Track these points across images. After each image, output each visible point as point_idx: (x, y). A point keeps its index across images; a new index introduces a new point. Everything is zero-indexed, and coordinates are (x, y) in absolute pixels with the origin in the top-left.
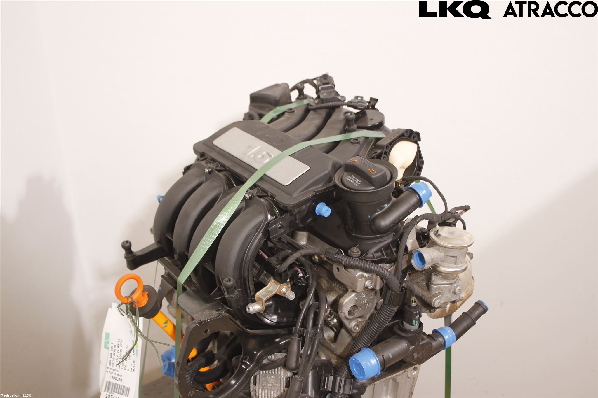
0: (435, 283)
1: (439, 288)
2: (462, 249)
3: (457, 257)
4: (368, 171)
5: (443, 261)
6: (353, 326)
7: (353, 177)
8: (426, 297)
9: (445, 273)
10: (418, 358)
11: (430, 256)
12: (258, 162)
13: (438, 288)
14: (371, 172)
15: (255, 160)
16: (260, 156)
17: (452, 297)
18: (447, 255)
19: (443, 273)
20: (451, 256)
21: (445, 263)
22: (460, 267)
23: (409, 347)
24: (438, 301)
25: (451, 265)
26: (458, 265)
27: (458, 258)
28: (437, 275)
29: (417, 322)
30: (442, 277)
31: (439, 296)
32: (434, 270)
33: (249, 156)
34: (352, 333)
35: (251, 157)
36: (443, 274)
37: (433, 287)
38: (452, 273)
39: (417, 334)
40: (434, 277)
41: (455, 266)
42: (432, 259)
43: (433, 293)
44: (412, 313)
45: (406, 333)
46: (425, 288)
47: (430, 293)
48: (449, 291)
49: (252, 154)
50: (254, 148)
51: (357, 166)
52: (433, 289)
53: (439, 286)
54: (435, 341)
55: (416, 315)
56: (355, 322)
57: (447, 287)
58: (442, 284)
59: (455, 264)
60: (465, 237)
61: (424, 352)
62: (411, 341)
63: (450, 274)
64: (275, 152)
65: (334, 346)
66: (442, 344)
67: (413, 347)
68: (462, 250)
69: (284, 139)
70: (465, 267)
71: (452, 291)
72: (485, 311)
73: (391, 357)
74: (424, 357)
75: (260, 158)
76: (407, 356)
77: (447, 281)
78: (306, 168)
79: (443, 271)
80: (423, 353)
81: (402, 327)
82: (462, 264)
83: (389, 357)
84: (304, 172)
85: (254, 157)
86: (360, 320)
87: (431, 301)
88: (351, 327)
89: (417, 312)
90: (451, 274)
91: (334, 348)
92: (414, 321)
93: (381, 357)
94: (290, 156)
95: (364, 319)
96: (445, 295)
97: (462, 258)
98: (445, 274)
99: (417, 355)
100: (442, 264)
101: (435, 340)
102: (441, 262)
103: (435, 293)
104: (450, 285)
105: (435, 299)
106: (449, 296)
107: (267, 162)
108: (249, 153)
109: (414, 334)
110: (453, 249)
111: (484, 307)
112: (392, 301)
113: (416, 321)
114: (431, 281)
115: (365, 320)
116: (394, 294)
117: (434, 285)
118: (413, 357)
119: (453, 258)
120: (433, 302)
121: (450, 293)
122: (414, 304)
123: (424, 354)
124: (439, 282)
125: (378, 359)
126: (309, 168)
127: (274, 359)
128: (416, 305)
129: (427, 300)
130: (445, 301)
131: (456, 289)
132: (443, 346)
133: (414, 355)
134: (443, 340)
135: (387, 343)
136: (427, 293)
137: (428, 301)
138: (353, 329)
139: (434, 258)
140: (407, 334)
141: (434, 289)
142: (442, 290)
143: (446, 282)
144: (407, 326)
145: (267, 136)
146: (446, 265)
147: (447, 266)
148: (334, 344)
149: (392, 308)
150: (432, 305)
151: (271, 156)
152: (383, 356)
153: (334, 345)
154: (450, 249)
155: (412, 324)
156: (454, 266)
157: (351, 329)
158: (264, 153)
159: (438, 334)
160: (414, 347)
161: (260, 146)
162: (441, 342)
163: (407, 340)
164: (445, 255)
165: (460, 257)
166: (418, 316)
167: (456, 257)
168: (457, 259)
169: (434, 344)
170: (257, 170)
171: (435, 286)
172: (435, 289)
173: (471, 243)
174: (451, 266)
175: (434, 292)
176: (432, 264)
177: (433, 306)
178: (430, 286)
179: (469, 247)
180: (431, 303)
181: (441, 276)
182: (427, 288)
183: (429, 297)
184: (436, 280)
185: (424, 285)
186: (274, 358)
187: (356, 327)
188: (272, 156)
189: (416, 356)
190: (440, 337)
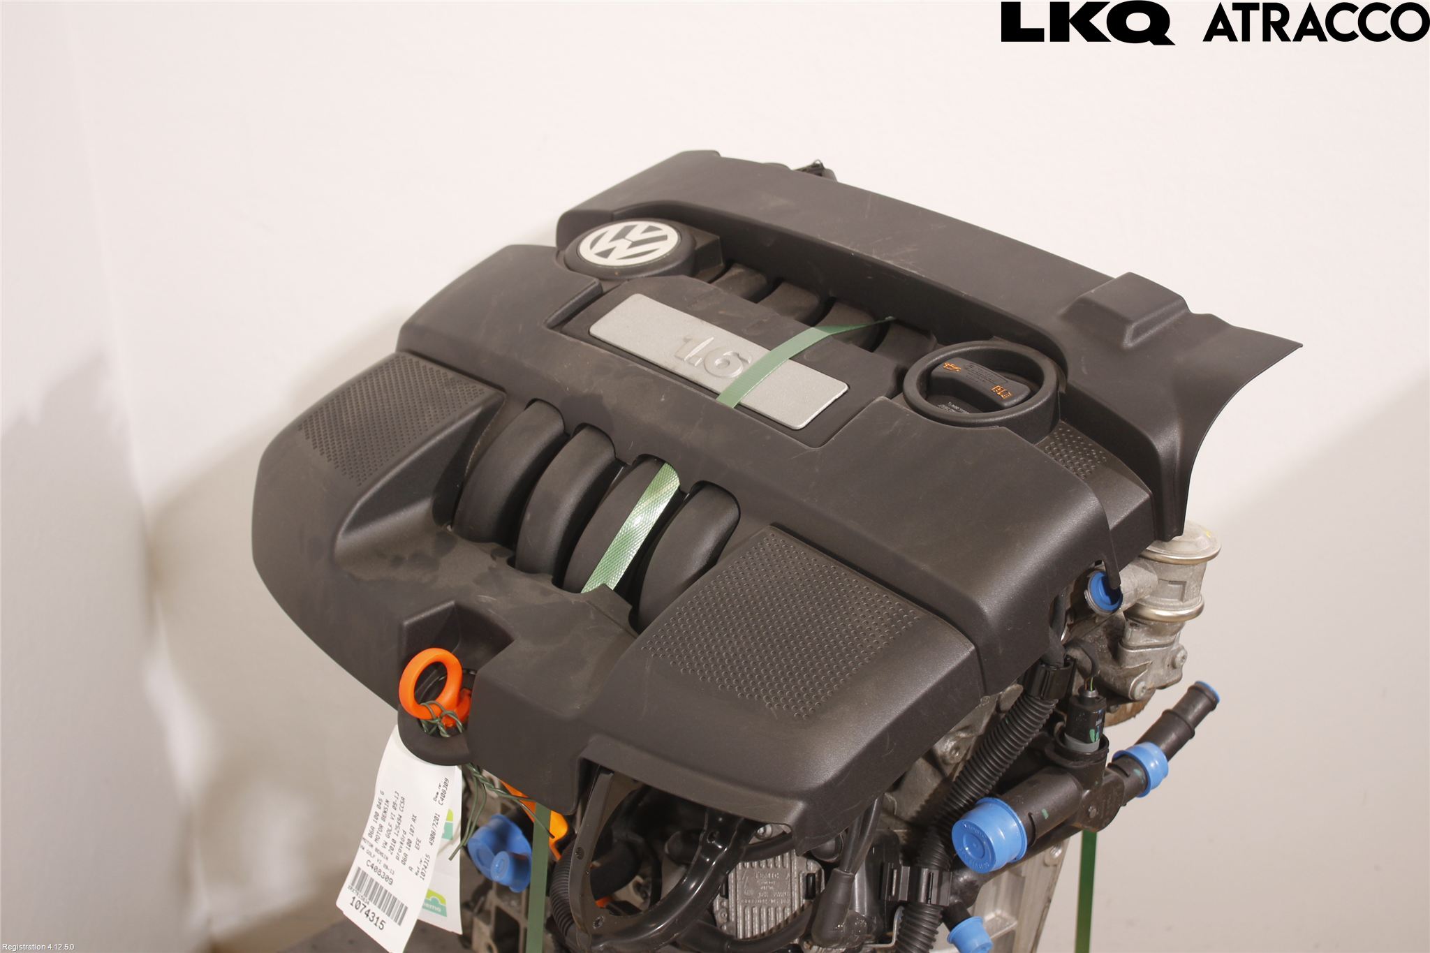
0: (1133, 643)
1: (1141, 654)
2: (1197, 564)
3: (1185, 582)
4: (992, 391)
5: (1153, 594)
6: (949, 750)
7: (953, 406)
8: (1112, 676)
9: (1156, 621)
10: (1097, 817)
11: (1131, 582)
12: (716, 376)
13: (1139, 656)
14: (999, 393)
15: (707, 371)
16: (718, 362)
17: (1168, 674)
18: (1164, 578)
19: (1153, 620)
20: (1172, 582)
21: (1159, 599)
22: (1190, 606)
23: (1081, 790)
24: (1142, 684)
25: (1172, 602)
26: (1186, 601)
27: (1187, 585)
28: (1136, 625)
29: (1098, 733)
30: (1148, 631)
31: (1142, 672)
32: (1134, 614)
33: (690, 362)
34: (944, 767)
35: (696, 365)
36: (1152, 623)
37: (1129, 652)
38: (1172, 620)
39: (1098, 761)
40: (1130, 629)
41: (1181, 603)
42: (1136, 590)
43: (1127, 667)
44: (1088, 714)
45: (1073, 760)
46: (1106, 656)
47: (1121, 668)
48: (1163, 660)
49: (697, 356)
50: (699, 343)
51: (963, 381)
52: (1128, 659)
53: (1142, 650)
54: (1127, 776)
55: (1098, 717)
56: (953, 740)
57: (1159, 652)
58: (1148, 647)
59: (1182, 599)
60: (1200, 538)
61: (1108, 802)
62: (1085, 780)
63: (1168, 622)
64: (754, 352)
65: (894, 799)
66: (1142, 781)
67: (1088, 791)
68: (1196, 566)
69: (765, 320)
70: (1199, 606)
71: (1168, 661)
72: (1213, 704)
73: (1046, 816)
74: (1107, 813)
75: (719, 365)
76: (1076, 813)
77: (1159, 638)
78: (838, 388)
79: (1153, 617)
80: (1106, 805)
81: (1061, 747)
82: (1194, 599)
83: (1043, 817)
84: (837, 397)
85: (704, 363)
86: (963, 735)
87: (1126, 685)
88: (944, 753)
89: (1100, 711)
90: (1171, 622)
91: (893, 802)
92: (1092, 732)
93: (1026, 817)
94: (790, 359)
95: (972, 732)
96: (1153, 672)
97: (1195, 585)
98: (1157, 623)
99: (1095, 810)
100: (1150, 600)
101: (1128, 774)
102: (1149, 596)
103: (1132, 667)
104: (1165, 648)
105: (1136, 681)
106: (1161, 672)
107: (738, 374)
108: (690, 355)
109: (1092, 763)
110: (1179, 564)
111: (1212, 697)
112: (1048, 687)
113: (1096, 732)
114: (1123, 641)
115: (973, 735)
116: (1052, 673)
117: (1132, 649)
118: (1088, 814)
119: (1177, 586)
120: (1131, 687)
121: (1163, 666)
122: (1092, 694)
123: (1108, 807)
124: (1142, 642)
125: (1020, 822)
126: (846, 388)
127: (771, 835)
128: (1095, 696)
129: (1114, 684)
130: (1153, 683)
131: (1176, 656)
132: (1144, 787)
133: (1089, 810)
134: (1144, 774)
135: (1034, 786)
136: (1114, 669)
137: (1118, 685)
138: (948, 757)
139: (1138, 586)
140: (1076, 763)
141: (1132, 658)
142: (1148, 660)
143: (1155, 641)
144: (1076, 745)
145: (721, 312)
146: (1161, 603)
147: (1163, 604)
148: (894, 793)
149: (1044, 703)
150: (1128, 694)
151: (747, 362)
152: (1030, 815)
153: (893, 796)
154: (1172, 566)
155: (1087, 740)
156: (1178, 604)
157: (943, 757)
158: (729, 353)
159: (1130, 760)
160: (1090, 793)
161: (712, 338)
162: (1139, 778)
163: (1076, 777)
164: (1159, 579)
165: (1192, 583)
166: (1100, 721)
167: (1183, 583)
168: (1186, 588)
169: (1127, 783)
170: (718, 395)
171: (1132, 651)
172: (1134, 658)
173: (1215, 552)
174: (1172, 604)
175: (1130, 665)
176: (1134, 601)
177: (1129, 696)
178: (1123, 651)
179: (1208, 562)
180: (1127, 690)
181: (1146, 628)
182: (1111, 656)
183: (1119, 677)
184: (1137, 638)
185: (1102, 649)
186: (772, 832)
187: (954, 752)
188: (749, 362)
189: (1093, 811)
190: (1137, 768)
